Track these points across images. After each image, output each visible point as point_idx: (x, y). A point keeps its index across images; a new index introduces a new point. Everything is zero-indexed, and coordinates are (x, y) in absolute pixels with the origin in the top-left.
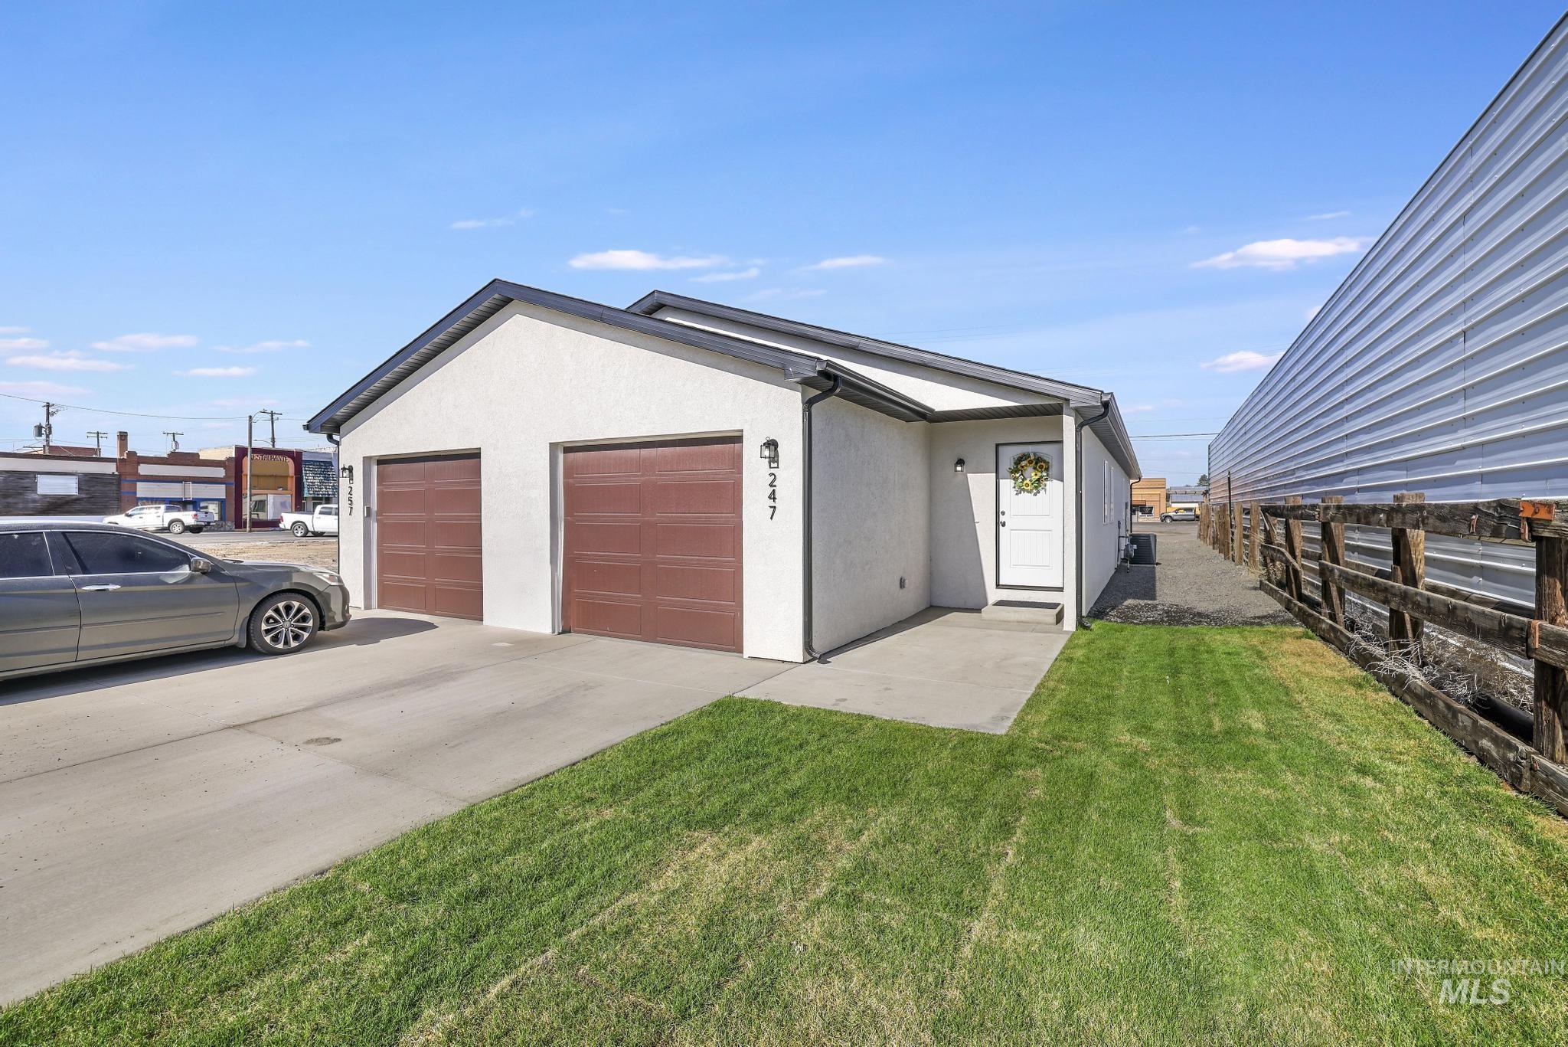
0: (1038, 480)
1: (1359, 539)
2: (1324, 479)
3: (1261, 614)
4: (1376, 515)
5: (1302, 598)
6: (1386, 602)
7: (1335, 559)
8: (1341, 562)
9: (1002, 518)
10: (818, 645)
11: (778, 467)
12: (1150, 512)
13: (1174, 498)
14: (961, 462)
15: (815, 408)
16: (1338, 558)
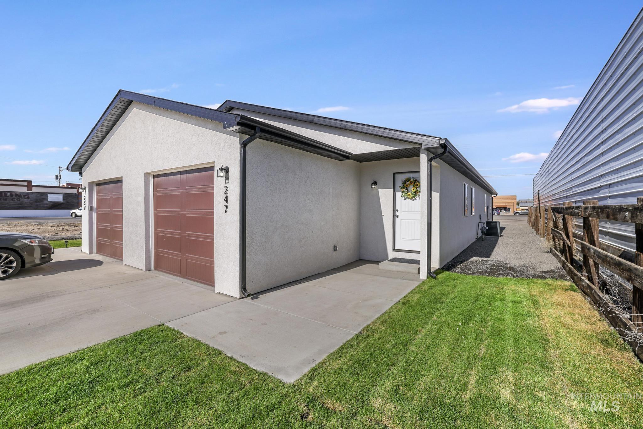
0: (415, 192)
1: (610, 227)
2: (588, 192)
3: (546, 270)
4: (622, 213)
5: (573, 262)
6: (629, 279)
7: (592, 242)
8: (596, 243)
9: (397, 213)
10: (249, 289)
11: (229, 183)
12: (509, 211)
13: (521, 204)
14: (375, 183)
15: (248, 146)
16: (594, 241)
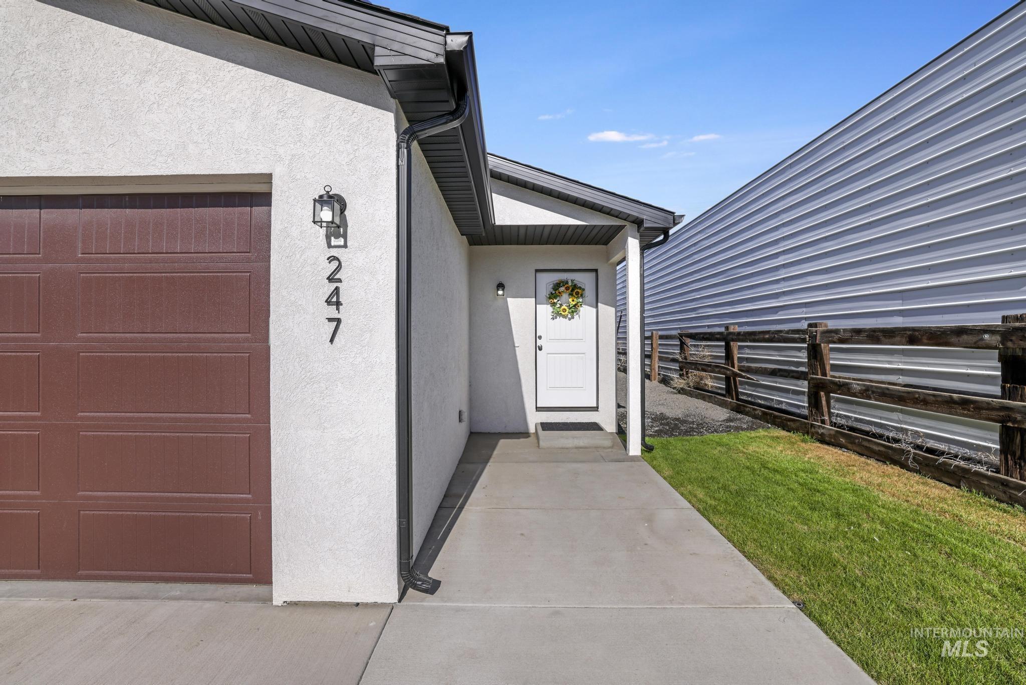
0: (575, 306)
9: (539, 342)
11: (344, 246)
